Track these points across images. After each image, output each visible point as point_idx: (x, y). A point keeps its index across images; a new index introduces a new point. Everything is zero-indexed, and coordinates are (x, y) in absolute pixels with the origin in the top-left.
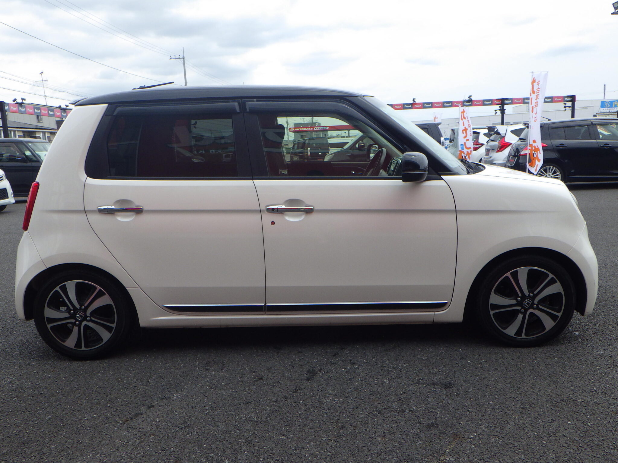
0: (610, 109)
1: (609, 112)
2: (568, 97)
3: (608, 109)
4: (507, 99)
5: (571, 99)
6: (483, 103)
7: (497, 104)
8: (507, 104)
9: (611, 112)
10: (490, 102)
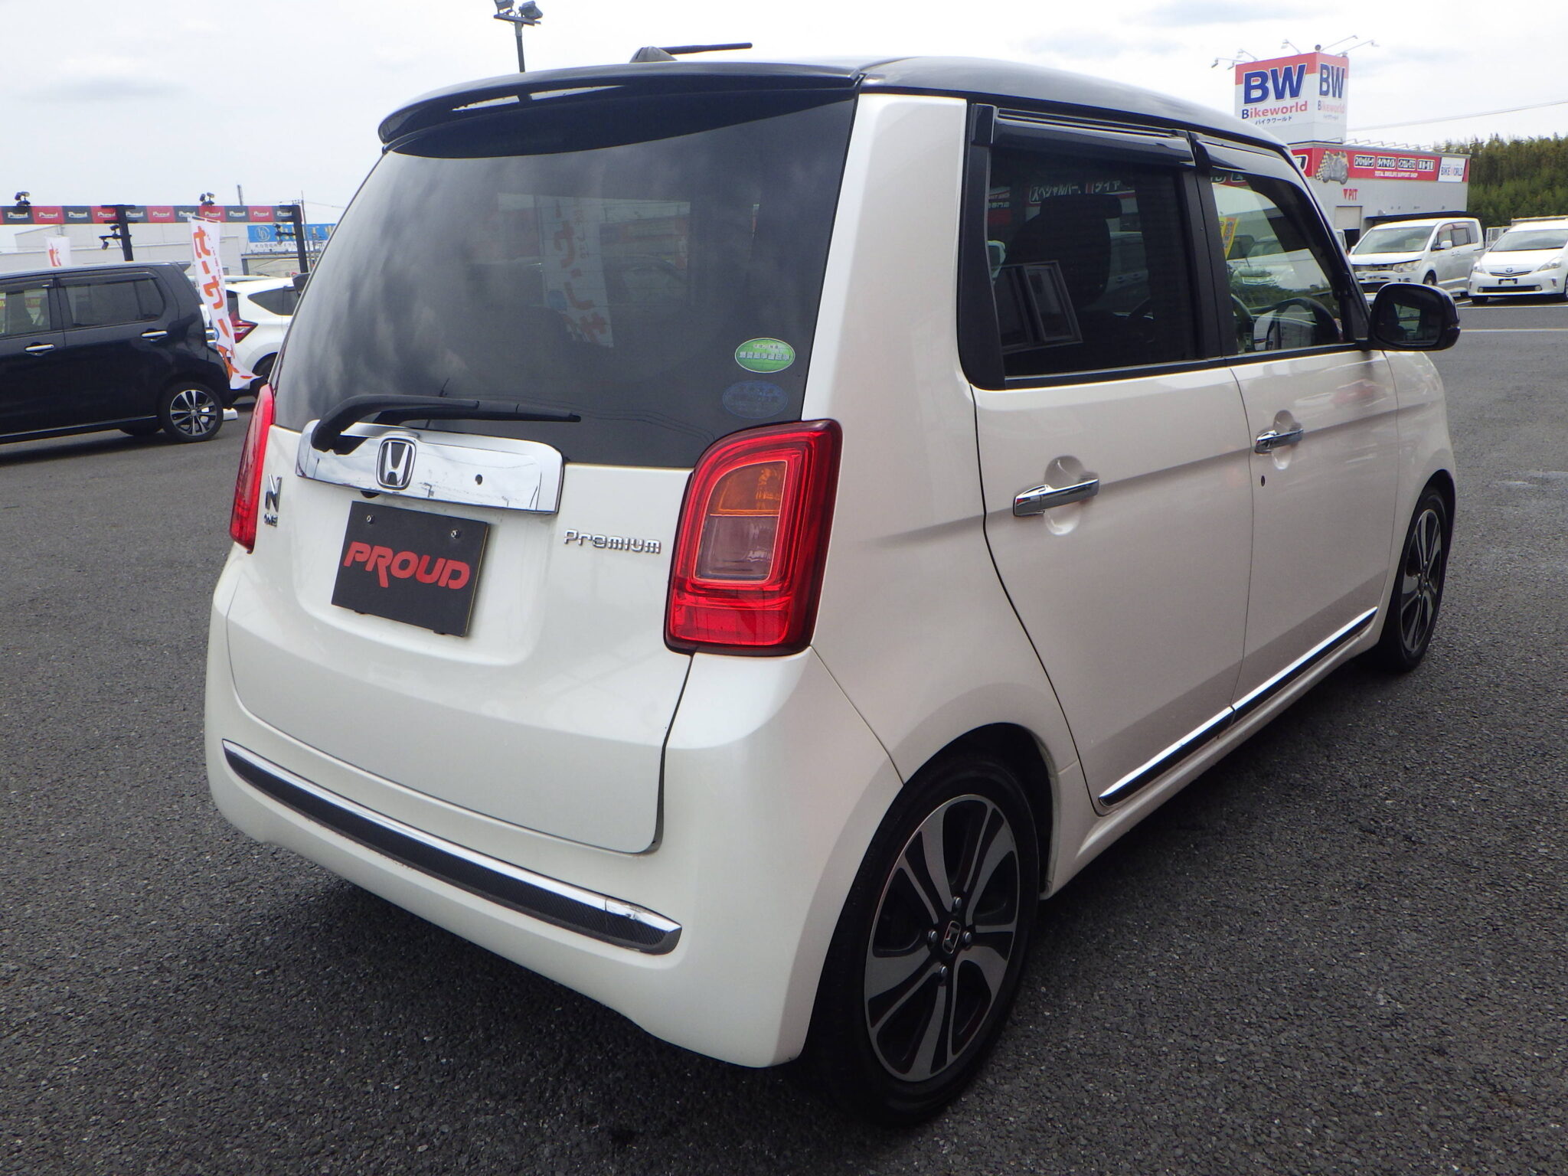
0: (271, 245)
1: (271, 252)
2: (283, 208)
3: (266, 245)
4: (132, 208)
5: (290, 214)
6: (65, 216)
7: (107, 221)
8: (135, 221)
9: (275, 253)
10: (85, 215)
